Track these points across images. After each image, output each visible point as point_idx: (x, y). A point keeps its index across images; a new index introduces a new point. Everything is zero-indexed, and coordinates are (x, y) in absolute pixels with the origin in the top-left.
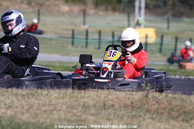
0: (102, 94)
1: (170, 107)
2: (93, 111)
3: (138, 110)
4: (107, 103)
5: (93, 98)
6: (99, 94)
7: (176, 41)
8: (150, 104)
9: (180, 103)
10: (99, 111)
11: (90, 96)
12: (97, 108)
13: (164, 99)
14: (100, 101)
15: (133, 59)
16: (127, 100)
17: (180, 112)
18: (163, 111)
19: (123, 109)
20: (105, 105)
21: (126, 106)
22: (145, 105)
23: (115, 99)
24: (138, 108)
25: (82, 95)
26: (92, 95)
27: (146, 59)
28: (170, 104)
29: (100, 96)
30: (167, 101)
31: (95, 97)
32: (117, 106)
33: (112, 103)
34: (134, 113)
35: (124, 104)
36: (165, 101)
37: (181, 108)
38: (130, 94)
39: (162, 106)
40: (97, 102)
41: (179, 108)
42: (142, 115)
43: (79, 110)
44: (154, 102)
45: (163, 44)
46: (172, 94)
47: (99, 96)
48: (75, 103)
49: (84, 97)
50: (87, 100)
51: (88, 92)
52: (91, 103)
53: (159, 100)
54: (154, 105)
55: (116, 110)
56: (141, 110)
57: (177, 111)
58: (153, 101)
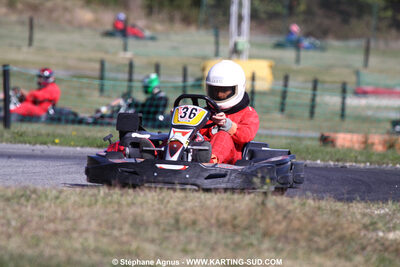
0: (171, 198)
1: (310, 227)
2: (153, 232)
3: (247, 233)
4: (181, 217)
5: (153, 205)
6: (164, 198)
7: (315, 88)
8: (271, 220)
9: (332, 218)
10: (167, 234)
11: (147, 201)
12: (162, 227)
13: (298, 211)
14: (167, 213)
15: (230, 125)
16: (222, 210)
17: (331, 238)
18: (298, 236)
19: (214, 230)
20: (177, 221)
21: (221, 224)
22: (259, 221)
23: (197, 209)
24: (246, 229)
25: (129, 199)
26: (150, 201)
27: (256, 124)
28: (311, 220)
29: (168, 202)
30: (305, 214)
31: (156, 203)
32: (202, 224)
33: (193, 217)
34: (238, 239)
35: (218, 220)
36: (300, 215)
37: (335, 230)
38: (229, 199)
39: (296, 224)
40: (162, 215)
41: (331, 229)
42: (255, 242)
43: (124, 232)
44: (279, 217)
45: (289, 95)
46: (314, 199)
47: (165, 201)
48: (117, 215)
49: (133, 204)
50: (139, 210)
51: (142, 194)
52: (149, 216)
53: (289, 212)
54: (279, 222)
55: (201, 231)
56: (252, 233)
57: (327, 236)
58: (276, 214)
